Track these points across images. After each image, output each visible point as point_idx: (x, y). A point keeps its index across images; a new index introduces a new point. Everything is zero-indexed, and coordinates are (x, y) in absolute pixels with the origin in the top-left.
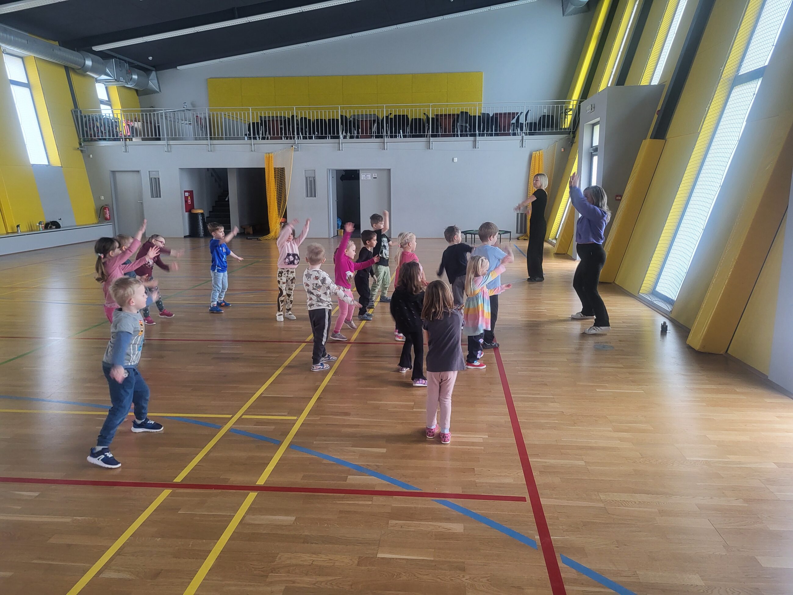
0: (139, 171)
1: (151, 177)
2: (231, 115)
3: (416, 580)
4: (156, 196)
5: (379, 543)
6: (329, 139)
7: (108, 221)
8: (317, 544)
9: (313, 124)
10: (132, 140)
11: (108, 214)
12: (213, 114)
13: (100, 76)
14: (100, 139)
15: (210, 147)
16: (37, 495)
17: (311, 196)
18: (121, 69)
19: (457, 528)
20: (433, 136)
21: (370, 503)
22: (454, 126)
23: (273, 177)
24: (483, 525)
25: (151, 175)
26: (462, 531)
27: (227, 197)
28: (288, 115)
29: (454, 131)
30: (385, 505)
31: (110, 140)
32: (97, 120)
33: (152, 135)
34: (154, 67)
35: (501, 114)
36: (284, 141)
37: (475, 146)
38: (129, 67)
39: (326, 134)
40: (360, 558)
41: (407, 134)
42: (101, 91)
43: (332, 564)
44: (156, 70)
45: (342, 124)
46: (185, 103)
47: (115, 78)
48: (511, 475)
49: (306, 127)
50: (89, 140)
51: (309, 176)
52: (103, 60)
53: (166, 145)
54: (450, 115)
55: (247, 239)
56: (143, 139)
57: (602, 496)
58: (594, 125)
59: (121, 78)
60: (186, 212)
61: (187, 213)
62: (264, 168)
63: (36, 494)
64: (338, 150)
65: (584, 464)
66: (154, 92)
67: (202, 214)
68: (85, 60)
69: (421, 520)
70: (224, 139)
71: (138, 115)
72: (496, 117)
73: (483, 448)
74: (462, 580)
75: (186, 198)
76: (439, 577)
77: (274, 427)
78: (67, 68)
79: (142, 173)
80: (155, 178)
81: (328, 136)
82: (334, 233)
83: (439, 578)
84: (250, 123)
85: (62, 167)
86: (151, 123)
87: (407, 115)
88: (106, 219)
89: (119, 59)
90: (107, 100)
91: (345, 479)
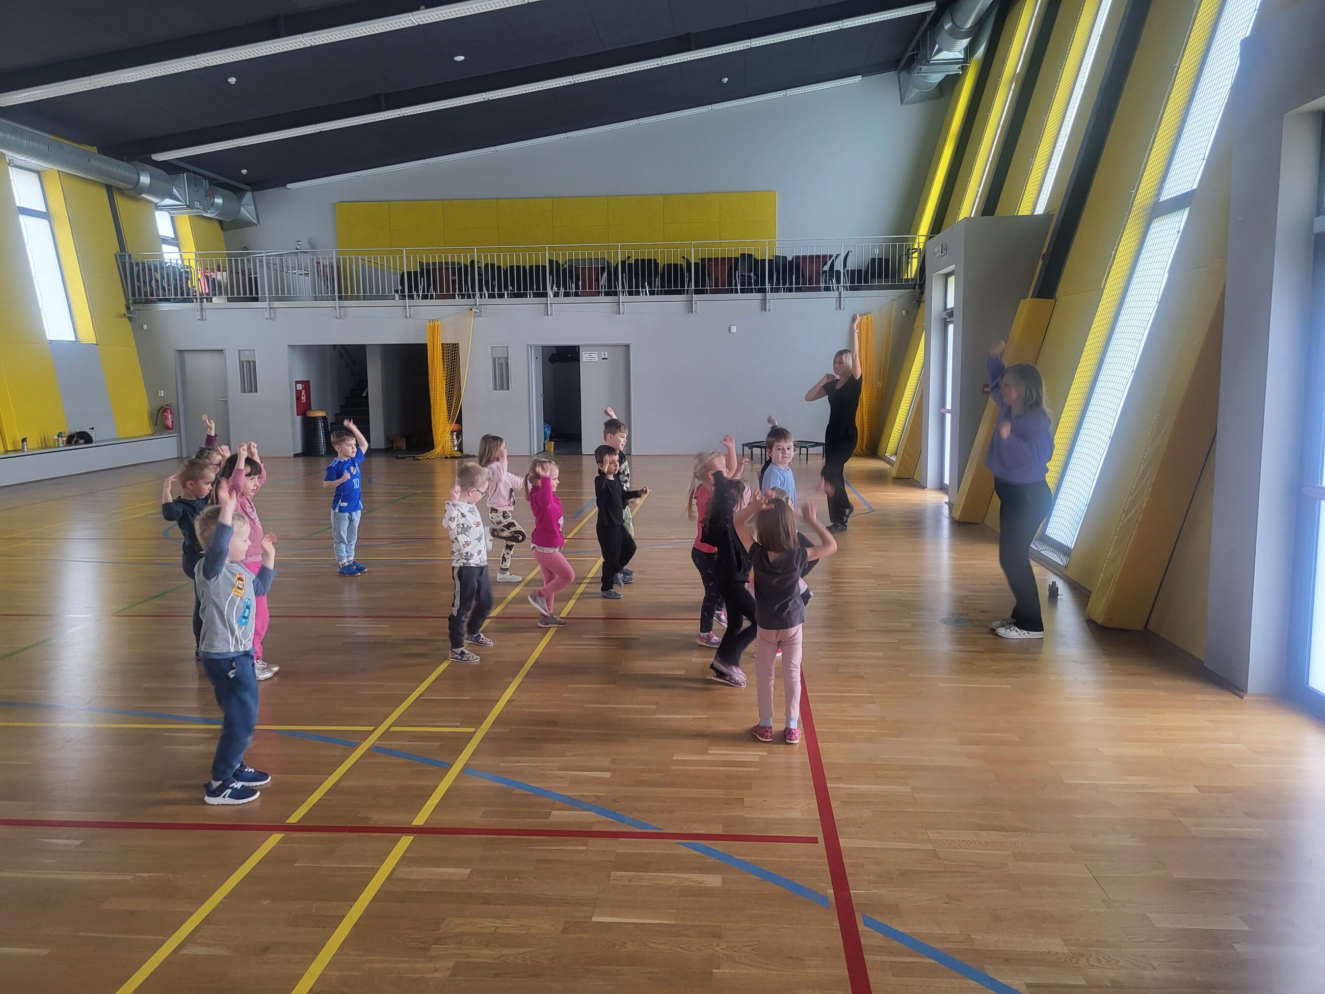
0: (222, 350)
1: (242, 359)
2: (373, 260)
3: (648, 950)
4: (249, 390)
5: (595, 903)
6: (530, 297)
7: (170, 431)
8: (503, 905)
9: (506, 273)
10: (211, 302)
11: (171, 420)
12: (344, 259)
13: (164, 199)
14: (161, 300)
15: (338, 311)
16: (79, 843)
17: (502, 388)
18: (196, 189)
19: (713, 880)
20: (697, 292)
21: (584, 848)
22: (730, 276)
23: (441, 358)
24: (753, 876)
25: (241, 357)
26: (720, 884)
27: (364, 390)
28: (465, 259)
29: (730, 284)
30: (605, 851)
31: (176, 301)
32: (156, 270)
33: (245, 293)
34: (249, 185)
35: (804, 257)
36: (458, 300)
37: (764, 308)
38: (209, 184)
39: (525, 289)
40: (566, 922)
41: (656, 289)
42: (163, 224)
43: (524, 932)
44: (253, 190)
45: (551, 273)
46: (299, 241)
47: (186, 202)
48: (799, 807)
49: (493, 279)
50: (143, 301)
51: (499, 356)
52: (168, 174)
53: (268, 309)
54: (723, 259)
55: (397, 458)
56: (230, 300)
57: (932, 835)
58: (947, 276)
59: (196, 203)
60: (298, 415)
61: (299, 417)
62: (426, 345)
63: (77, 842)
64: (544, 315)
65: (910, 791)
66: (249, 224)
67: (324, 418)
68: (139, 175)
69: (659, 871)
70: (362, 298)
71: (224, 261)
72: (797, 261)
73: (758, 770)
74: (715, 950)
75: (298, 393)
76: (681, 946)
77: (439, 744)
78: (109, 188)
79: (227, 353)
80: (249, 362)
81: (530, 293)
82: (538, 448)
83: (682, 948)
84: (403, 273)
85: (97, 344)
86: (243, 274)
87: (655, 260)
88: (167, 428)
89: (194, 172)
90: (173, 237)
91: (547, 816)
